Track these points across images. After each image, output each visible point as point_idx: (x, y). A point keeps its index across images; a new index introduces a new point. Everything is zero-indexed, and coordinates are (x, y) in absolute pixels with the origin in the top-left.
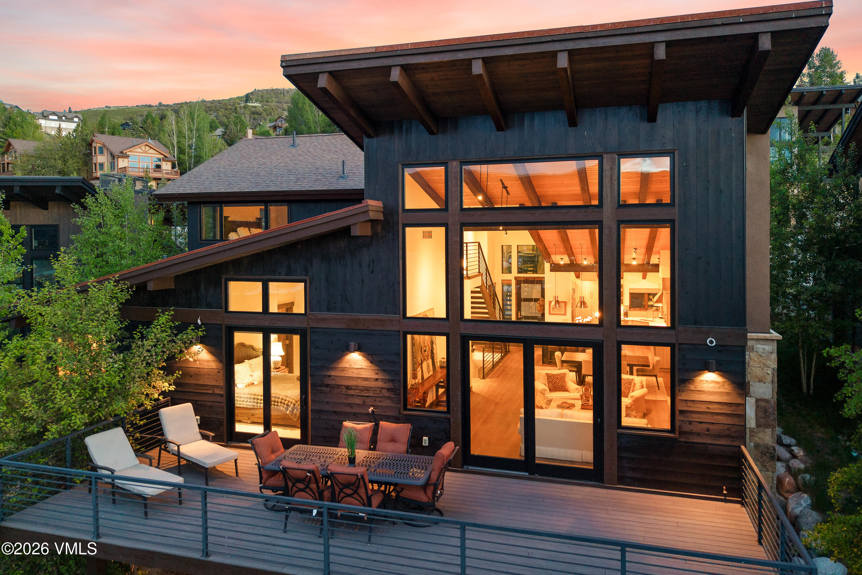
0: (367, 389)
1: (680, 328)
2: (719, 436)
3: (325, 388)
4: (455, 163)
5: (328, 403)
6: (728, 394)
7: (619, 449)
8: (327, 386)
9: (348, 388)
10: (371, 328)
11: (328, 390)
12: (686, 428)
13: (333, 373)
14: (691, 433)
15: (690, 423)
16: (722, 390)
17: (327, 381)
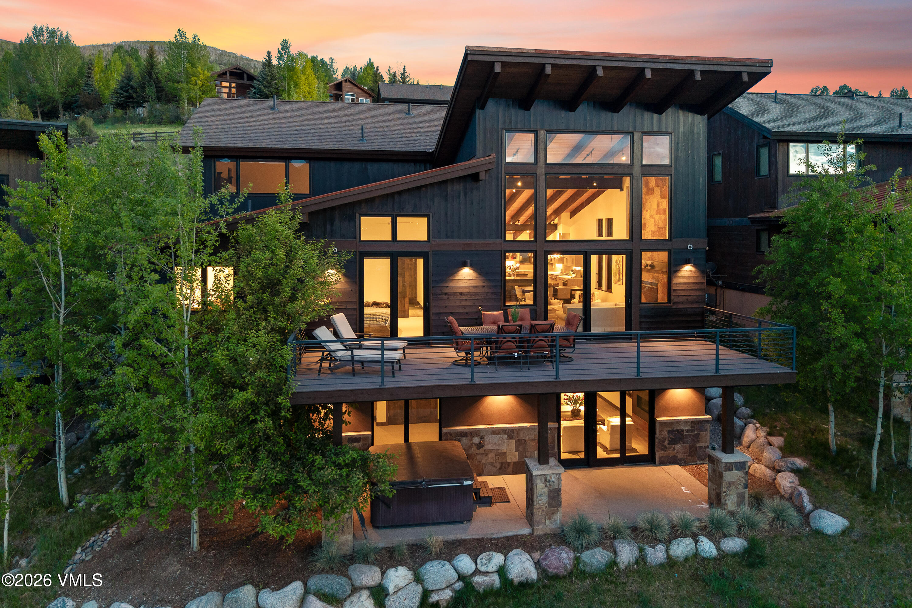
0: (476, 294)
1: (674, 240)
2: (692, 303)
3: (443, 296)
4: (542, 132)
5: (446, 307)
6: (697, 277)
7: (641, 316)
8: (446, 294)
9: (461, 294)
10: (480, 249)
11: (446, 297)
12: (676, 300)
13: (451, 284)
14: (679, 303)
15: (678, 296)
16: (695, 275)
17: (446, 291)
